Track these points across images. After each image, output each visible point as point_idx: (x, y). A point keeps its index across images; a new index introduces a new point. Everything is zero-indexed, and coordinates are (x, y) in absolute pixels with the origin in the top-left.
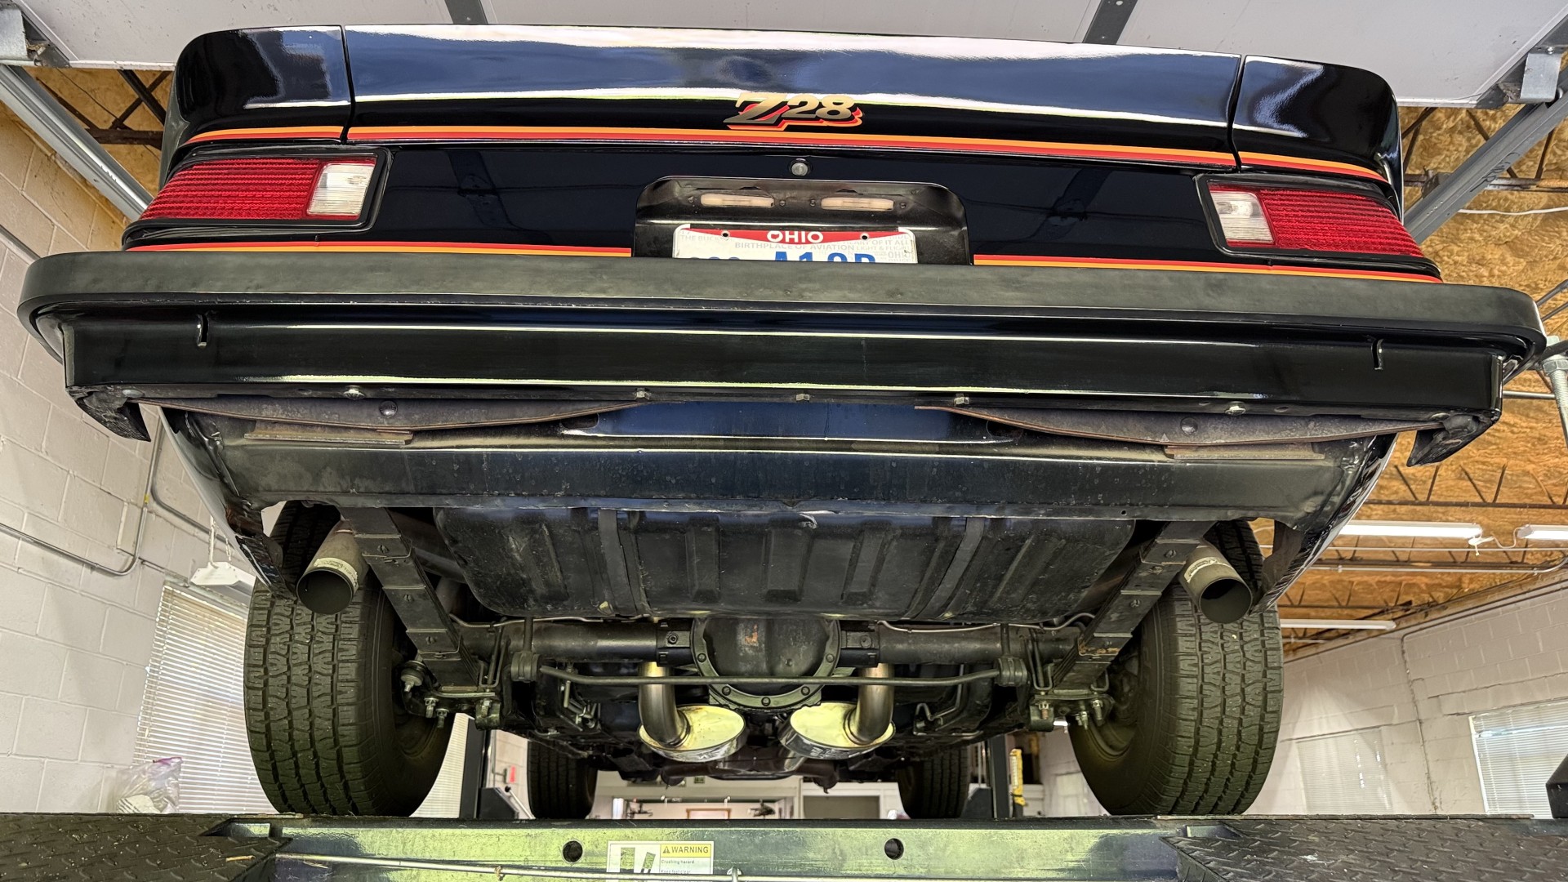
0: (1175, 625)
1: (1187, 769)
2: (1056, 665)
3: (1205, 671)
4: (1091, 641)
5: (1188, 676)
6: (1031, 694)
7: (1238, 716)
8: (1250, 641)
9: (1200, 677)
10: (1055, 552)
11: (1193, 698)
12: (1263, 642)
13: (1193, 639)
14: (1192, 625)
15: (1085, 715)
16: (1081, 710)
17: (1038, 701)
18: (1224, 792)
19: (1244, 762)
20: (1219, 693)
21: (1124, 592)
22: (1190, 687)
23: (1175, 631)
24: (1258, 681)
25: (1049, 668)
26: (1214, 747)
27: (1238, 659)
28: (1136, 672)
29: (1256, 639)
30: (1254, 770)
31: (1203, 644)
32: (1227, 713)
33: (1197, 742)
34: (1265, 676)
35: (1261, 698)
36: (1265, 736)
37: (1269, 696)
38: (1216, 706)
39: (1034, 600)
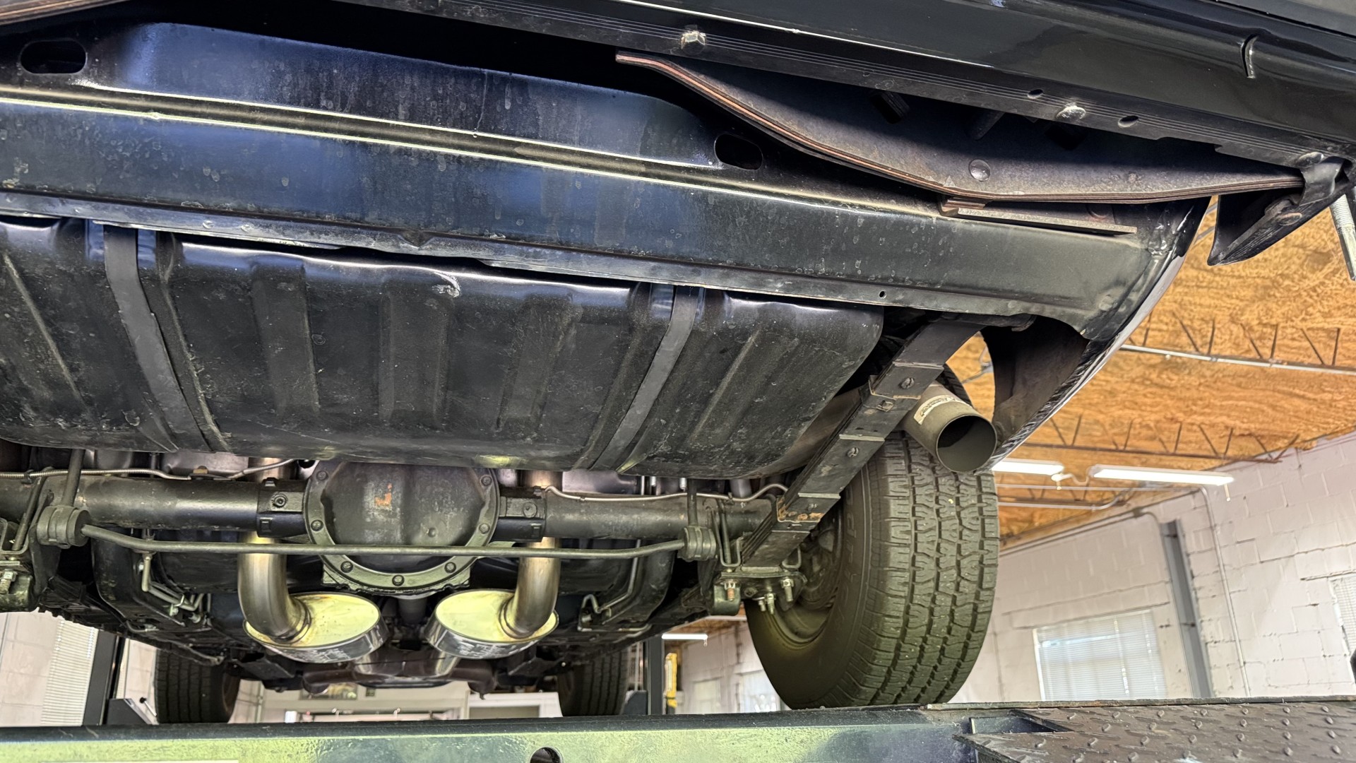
0: (886, 487)
1: (892, 655)
2: (746, 539)
3: (919, 539)
4: (793, 502)
5: (899, 545)
6: (716, 574)
7: (952, 592)
8: (967, 507)
9: (913, 546)
10: (782, 359)
11: (904, 570)
12: (981, 509)
13: (906, 502)
14: (905, 487)
15: (771, 598)
16: (767, 592)
17: (723, 580)
18: (929, 683)
19: (955, 647)
20: (933, 565)
21: (842, 437)
22: (902, 558)
23: (886, 494)
24: (975, 553)
25: (738, 542)
26: (924, 628)
27: (954, 527)
28: (831, 548)
29: (973, 505)
30: (963, 658)
31: (917, 509)
32: (940, 589)
33: (906, 623)
34: (982, 547)
35: (977, 572)
36: (979, 617)
37: (986, 570)
38: (929, 581)
39: (743, 437)
